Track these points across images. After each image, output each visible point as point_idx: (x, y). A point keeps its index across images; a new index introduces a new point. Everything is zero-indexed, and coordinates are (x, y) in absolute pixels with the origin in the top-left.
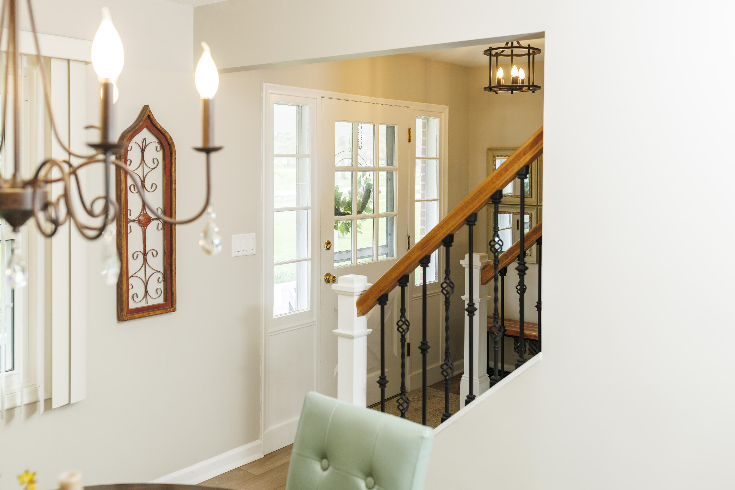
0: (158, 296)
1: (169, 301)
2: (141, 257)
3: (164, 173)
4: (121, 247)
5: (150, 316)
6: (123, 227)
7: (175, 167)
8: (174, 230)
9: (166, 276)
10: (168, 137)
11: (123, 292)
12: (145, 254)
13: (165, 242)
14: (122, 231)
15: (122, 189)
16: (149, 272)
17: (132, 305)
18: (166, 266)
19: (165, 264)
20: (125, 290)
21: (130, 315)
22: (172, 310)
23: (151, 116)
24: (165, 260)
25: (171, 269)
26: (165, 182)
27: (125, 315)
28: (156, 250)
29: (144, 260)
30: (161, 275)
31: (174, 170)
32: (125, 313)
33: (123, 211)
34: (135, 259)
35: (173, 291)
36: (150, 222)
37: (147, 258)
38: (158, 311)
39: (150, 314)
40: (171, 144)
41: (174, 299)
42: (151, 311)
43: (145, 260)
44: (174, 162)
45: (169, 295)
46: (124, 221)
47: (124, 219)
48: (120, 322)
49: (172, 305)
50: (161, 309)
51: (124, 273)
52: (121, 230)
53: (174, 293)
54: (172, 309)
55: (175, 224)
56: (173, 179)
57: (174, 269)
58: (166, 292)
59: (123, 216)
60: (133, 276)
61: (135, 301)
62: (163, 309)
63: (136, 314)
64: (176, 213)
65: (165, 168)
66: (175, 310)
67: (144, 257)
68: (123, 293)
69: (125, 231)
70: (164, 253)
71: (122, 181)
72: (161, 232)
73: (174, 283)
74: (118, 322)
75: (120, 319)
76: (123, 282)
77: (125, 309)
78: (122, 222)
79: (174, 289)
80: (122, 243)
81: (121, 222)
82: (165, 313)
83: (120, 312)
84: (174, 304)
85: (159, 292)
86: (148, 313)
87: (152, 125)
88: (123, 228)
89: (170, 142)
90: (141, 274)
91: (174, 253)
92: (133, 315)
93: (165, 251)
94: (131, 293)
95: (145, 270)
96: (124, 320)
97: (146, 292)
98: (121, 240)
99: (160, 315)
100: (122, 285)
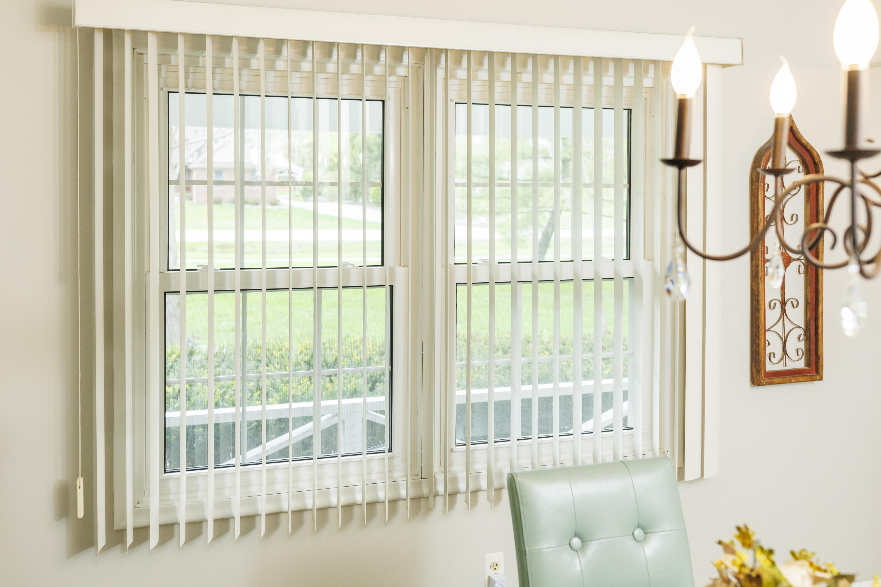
0: (798, 358)
1: (814, 366)
2: (778, 306)
3: (807, 201)
4: (758, 293)
5: (792, 382)
6: (761, 267)
7: (823, 192)
8: (820, 275)
9: (810, 333)
10: (815, 154)
11: (761, 349)
12: (783, 303)
13: (808, 290)
14: (760, 273)
15: (759, 221)
16: (788, 326)
17: (769, 367)
18: (810, 321)
19: (808, 318)
20: (762, 347)
21: (768, 379)
22: (818, 379)
23: (794, 128)
24: (808, 313)
25: (816, 324)
26: (809, 212)
27: (762, 378)
28: (796, 300)
29: (782, 310)
30: (802, 332)
31: (821, 196)
32: (763, 375)
33: (761, 248)
34: (772, 309)
35: (820, 353)
36: (790, 262)
37: (786, 308)
38: (800, 378)
39: (792, 380)
40: (817, 163)
41: (821, 364)
42: (793, 377)
43: (784, 311)
44: (822, 186)
45: (813, 359)
46: (761, 261)
47: (762, 258)
48: (755, 386)
49: (817, 372)
50: (804, 376)
51: (762, 326)
52: (758, 272)
53: (820, 356)
54: (818, 377)
55: (823, 267)
56: (821, 209)
57: (820, 325)
58: (809, 354)
59: (761, 254)
60: (770, 330)
61: (772, 363)
62: (807, 376)
63: (775, 378)
64: (823, 253)
65: (810, 194)
66: (821, 379)
67: (782, 307)
68: (761, 351)
69: (763, 273)
70: (807, 303)
71: (760, 210)
72: (802, 276)
73: (821, 343)
74: (751, 386)
75: (756, 383)
76: (761, 337)
77: (763, 372)
78: (760, 261)
79: (820, 351)
80: (758, 288)
81: (758, 261)
82: (810, 381)
83: (756, 374)
84: (820, 370)
85: (800, 353)
86: (789, 379)
87: (794, 139)
88: (761, 270)
89: (817, 161)
90: (778, 328)
91: (820, 304)
92: (772, 379)
93: (809, 301)
94: (768, 350)
95: (784, 324)
96: (761, 384)
97: (785, 352)
98: (758, 284)
99: (804, 383)
100: (759, 340)
